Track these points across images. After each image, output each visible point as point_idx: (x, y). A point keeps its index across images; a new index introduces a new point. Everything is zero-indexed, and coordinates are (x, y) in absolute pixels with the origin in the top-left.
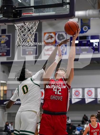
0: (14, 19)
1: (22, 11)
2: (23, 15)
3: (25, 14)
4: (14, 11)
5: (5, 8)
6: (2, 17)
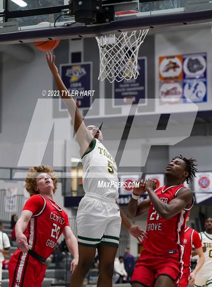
0: (99, 25)
1: (115, 8)
2: (116, 16)
3: (122, 14)
4: (98, 8)
5: (80, 3)
6: (74, 21)
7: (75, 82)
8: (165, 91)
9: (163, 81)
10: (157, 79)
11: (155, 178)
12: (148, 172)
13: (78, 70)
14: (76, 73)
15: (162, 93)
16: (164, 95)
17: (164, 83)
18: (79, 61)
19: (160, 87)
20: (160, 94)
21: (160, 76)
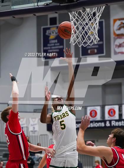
7: (53, 39)
8: (118, 44)
9: (116, 37)
10: (112, 36)
11: (112, 108)
12: (107, 104)
13: (54, 31)
14: (53, 33)
15: (116, 45)
16: (117, 47)
17: (117, 38)
18: (56, 24)
19: (114, 41)
20: (115, 46)
21: (114, 33)
